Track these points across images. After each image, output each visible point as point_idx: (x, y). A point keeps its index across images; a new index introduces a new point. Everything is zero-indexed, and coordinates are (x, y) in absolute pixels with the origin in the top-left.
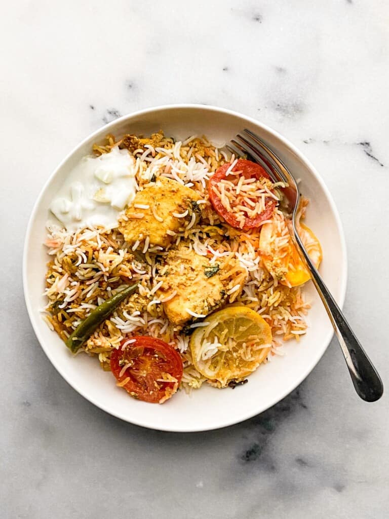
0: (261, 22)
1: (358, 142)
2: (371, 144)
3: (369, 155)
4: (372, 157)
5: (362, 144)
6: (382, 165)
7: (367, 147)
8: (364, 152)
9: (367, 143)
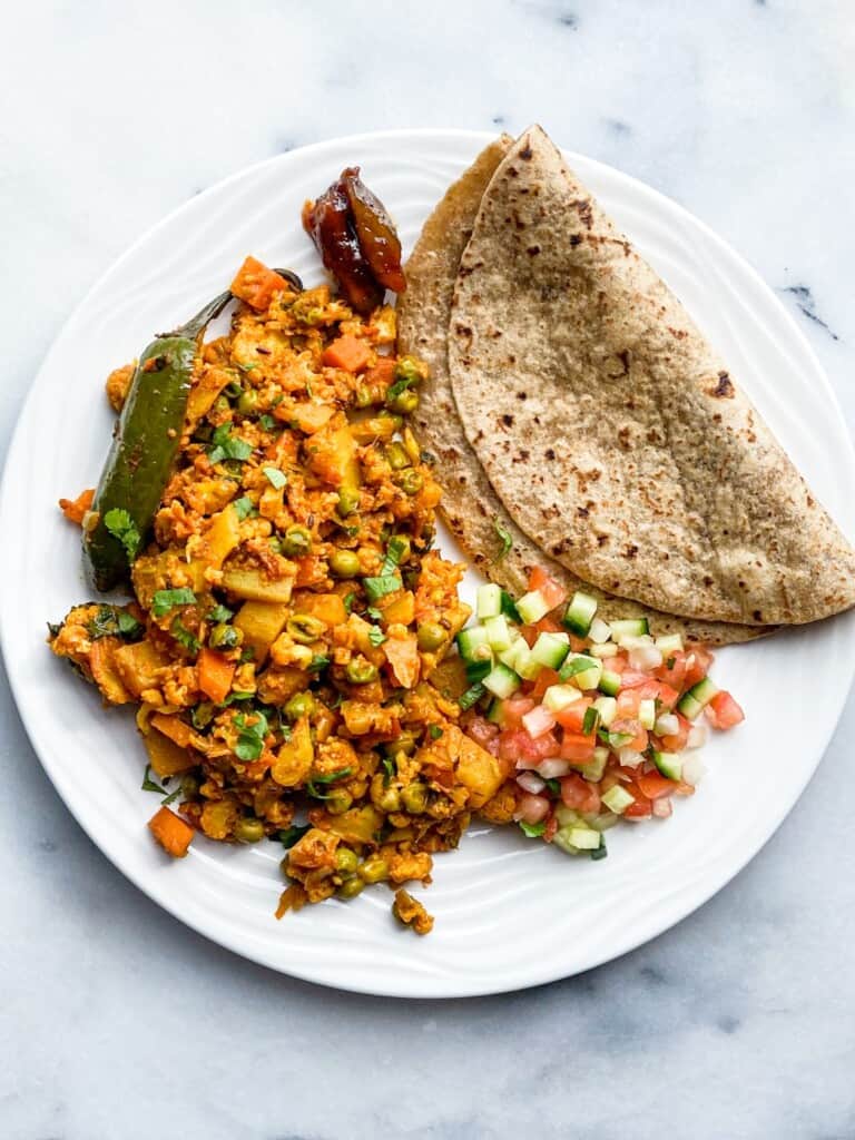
0: (575, 29)
1: (784, 287)
2: (811, 292)
3: (809, 315)
4: (814, 318)
5: (793, 290)
6: (836, 338)
7: (804, 299)
8: (797, 308)
9: (803, 290)
